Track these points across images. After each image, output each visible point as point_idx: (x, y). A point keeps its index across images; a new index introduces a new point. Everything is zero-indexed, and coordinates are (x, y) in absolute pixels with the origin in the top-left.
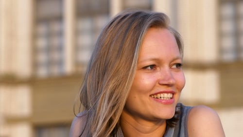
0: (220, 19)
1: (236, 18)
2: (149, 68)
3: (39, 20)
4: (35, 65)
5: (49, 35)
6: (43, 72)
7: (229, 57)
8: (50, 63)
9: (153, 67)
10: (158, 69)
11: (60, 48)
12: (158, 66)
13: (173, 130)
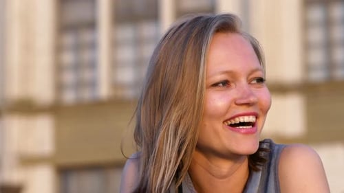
0: (306, 25)
1: (328, 24)
2: (221, 85)
3: (64, 27)
4: (59, 87)
5: (78, 48)
6: (69, 97)
7: (318, 75)
8: (79, 85)
9: (226, 83)
10: (232, 84)
11: (93, 65)
12: (233, 82)
13: (260, 174)
